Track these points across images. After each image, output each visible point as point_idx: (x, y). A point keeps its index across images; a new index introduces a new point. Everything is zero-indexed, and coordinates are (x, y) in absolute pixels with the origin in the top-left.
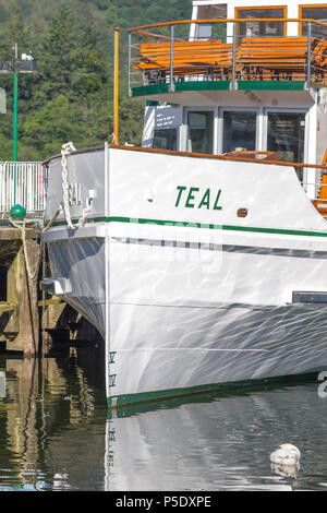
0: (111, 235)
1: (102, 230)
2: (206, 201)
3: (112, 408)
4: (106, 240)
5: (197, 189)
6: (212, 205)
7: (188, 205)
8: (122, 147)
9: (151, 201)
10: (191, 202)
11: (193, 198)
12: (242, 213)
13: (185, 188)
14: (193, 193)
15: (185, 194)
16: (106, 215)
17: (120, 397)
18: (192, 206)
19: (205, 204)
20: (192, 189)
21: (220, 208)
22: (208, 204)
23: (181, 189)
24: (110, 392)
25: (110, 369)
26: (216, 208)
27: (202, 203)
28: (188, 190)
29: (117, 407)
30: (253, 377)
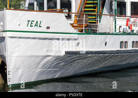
0: (7, 36)
1: (4, 34)
2: (36, 24)
3: (10, 88)
4: (6, 38)
5: (34, 21)
6: (38, 26)
7: (31, 26)
8: (10, 9)
9: (19, 25)
10: (32, 25)
11: (32, 24)
12: (48, 28)
13: (30, 21)
14: (33, 22)
15: (30, 23)
16: (6, 30)
17: (12, 85)
18: (32, 26)
19: (36, 25)
20: (32, 21)
21: (41, 27)
22: (37, 25)
23: (29, 21)
24: (9, 83)
25: (8, 77)
26: (40, 26)
27: (35, 25)
28: (31, 21)
29: (11, 88)
30: (55, 77)
